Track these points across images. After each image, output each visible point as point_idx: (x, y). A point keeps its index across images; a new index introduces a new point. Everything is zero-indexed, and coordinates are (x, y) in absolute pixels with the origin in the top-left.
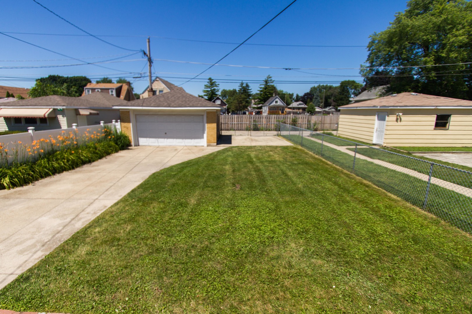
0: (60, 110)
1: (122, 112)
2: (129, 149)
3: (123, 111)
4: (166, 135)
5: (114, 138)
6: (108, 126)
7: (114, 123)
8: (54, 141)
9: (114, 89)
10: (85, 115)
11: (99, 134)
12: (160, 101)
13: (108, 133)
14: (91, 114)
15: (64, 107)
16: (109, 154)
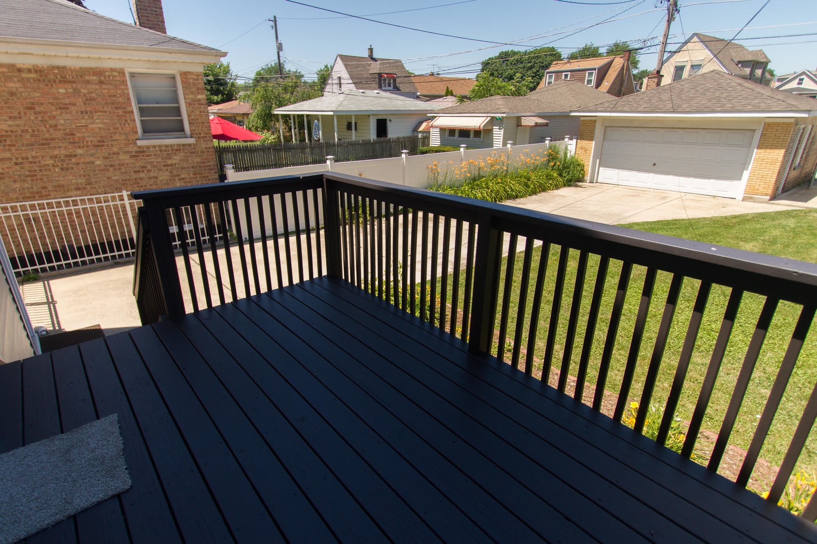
0: (500, 118)
1: (583, 121)
2: (577, 186)
3: (586, 121)
4: (654, 167)
5: (559, 166)
6: (555, 147)
7: (566, 140)
8: (482, 164)
9: (595, 69)
10: (529, 126)
11: (538, 158)
12: (661, 100)
13: (552, 156)
14: (537, 125)
15: (504, 115)
16: (544, 190)
